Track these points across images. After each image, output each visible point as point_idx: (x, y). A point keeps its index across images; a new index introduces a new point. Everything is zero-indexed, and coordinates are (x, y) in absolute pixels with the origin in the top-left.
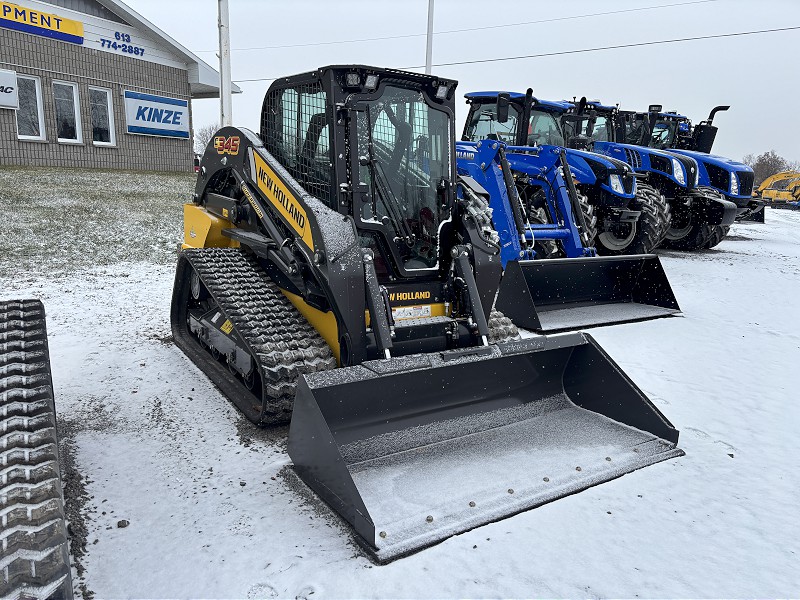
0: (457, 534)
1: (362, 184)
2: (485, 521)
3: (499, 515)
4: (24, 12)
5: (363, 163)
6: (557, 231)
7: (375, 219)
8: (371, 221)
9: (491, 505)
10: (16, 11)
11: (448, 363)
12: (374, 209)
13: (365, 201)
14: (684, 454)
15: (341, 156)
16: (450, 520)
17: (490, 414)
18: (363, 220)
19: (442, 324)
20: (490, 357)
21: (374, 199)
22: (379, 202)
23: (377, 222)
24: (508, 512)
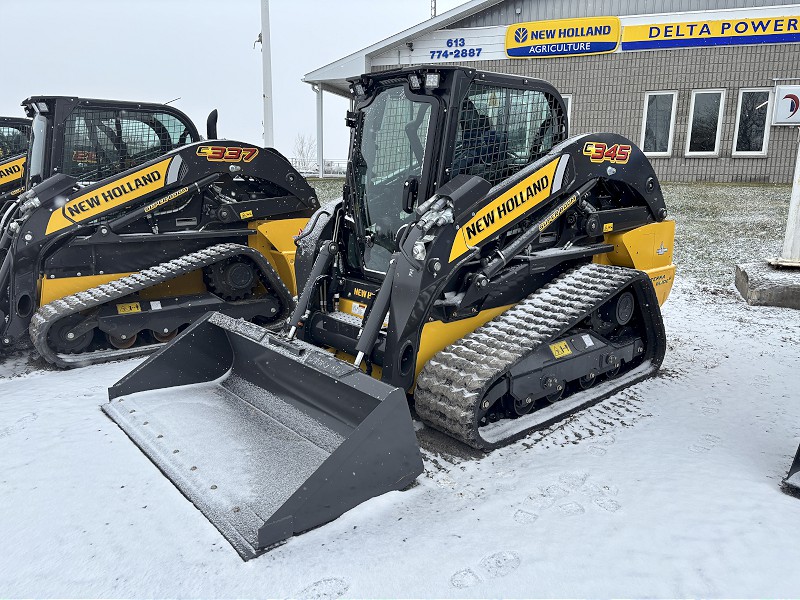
14: (245, 560)
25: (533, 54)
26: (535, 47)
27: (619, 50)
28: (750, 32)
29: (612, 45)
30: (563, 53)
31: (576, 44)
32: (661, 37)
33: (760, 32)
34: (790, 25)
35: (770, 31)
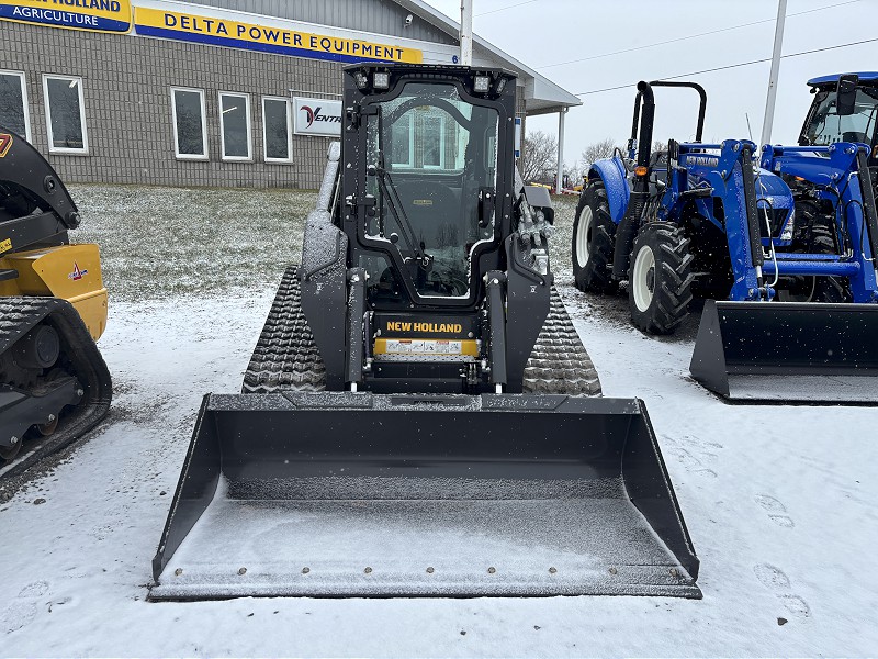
0: (254, 597)
1: (368, 196)
2: (302, 592)
3: (323, 592)
4: (370, 47)
5: (372, 172)
6: (836, 264)
7: (381, 236)
8: (377, 238)
9: (328, 578)
10: (364, 47)
11: (396, 408)
12: (381, 225)
13: (372, 215)
14: (700, 597)
15: (349, 165)
16: (264, 579)
17: (484, 483)
18: (367, 237)
19: (455, 364)
20: (462, 409)
21: (382, 213)
22: (389, 216)
23: (384, 240)
24: (338, 592)
25: (17, 17)
26: (21, 8)
27: (132, 32)
28: (263, 40)
29: (125, 26)
30: (61, 23)
31: (79, 15)
32: (178, 27)
33: (271, 41)
34: (295, 40)
35: (280, 42)
